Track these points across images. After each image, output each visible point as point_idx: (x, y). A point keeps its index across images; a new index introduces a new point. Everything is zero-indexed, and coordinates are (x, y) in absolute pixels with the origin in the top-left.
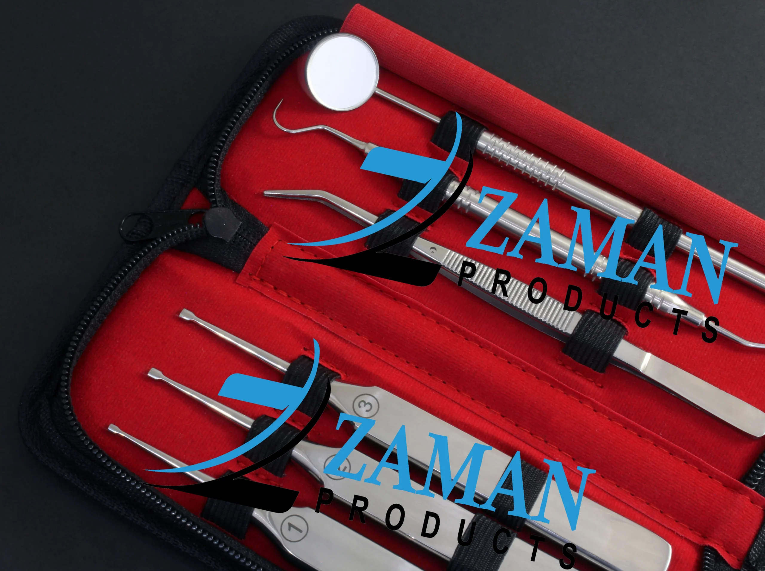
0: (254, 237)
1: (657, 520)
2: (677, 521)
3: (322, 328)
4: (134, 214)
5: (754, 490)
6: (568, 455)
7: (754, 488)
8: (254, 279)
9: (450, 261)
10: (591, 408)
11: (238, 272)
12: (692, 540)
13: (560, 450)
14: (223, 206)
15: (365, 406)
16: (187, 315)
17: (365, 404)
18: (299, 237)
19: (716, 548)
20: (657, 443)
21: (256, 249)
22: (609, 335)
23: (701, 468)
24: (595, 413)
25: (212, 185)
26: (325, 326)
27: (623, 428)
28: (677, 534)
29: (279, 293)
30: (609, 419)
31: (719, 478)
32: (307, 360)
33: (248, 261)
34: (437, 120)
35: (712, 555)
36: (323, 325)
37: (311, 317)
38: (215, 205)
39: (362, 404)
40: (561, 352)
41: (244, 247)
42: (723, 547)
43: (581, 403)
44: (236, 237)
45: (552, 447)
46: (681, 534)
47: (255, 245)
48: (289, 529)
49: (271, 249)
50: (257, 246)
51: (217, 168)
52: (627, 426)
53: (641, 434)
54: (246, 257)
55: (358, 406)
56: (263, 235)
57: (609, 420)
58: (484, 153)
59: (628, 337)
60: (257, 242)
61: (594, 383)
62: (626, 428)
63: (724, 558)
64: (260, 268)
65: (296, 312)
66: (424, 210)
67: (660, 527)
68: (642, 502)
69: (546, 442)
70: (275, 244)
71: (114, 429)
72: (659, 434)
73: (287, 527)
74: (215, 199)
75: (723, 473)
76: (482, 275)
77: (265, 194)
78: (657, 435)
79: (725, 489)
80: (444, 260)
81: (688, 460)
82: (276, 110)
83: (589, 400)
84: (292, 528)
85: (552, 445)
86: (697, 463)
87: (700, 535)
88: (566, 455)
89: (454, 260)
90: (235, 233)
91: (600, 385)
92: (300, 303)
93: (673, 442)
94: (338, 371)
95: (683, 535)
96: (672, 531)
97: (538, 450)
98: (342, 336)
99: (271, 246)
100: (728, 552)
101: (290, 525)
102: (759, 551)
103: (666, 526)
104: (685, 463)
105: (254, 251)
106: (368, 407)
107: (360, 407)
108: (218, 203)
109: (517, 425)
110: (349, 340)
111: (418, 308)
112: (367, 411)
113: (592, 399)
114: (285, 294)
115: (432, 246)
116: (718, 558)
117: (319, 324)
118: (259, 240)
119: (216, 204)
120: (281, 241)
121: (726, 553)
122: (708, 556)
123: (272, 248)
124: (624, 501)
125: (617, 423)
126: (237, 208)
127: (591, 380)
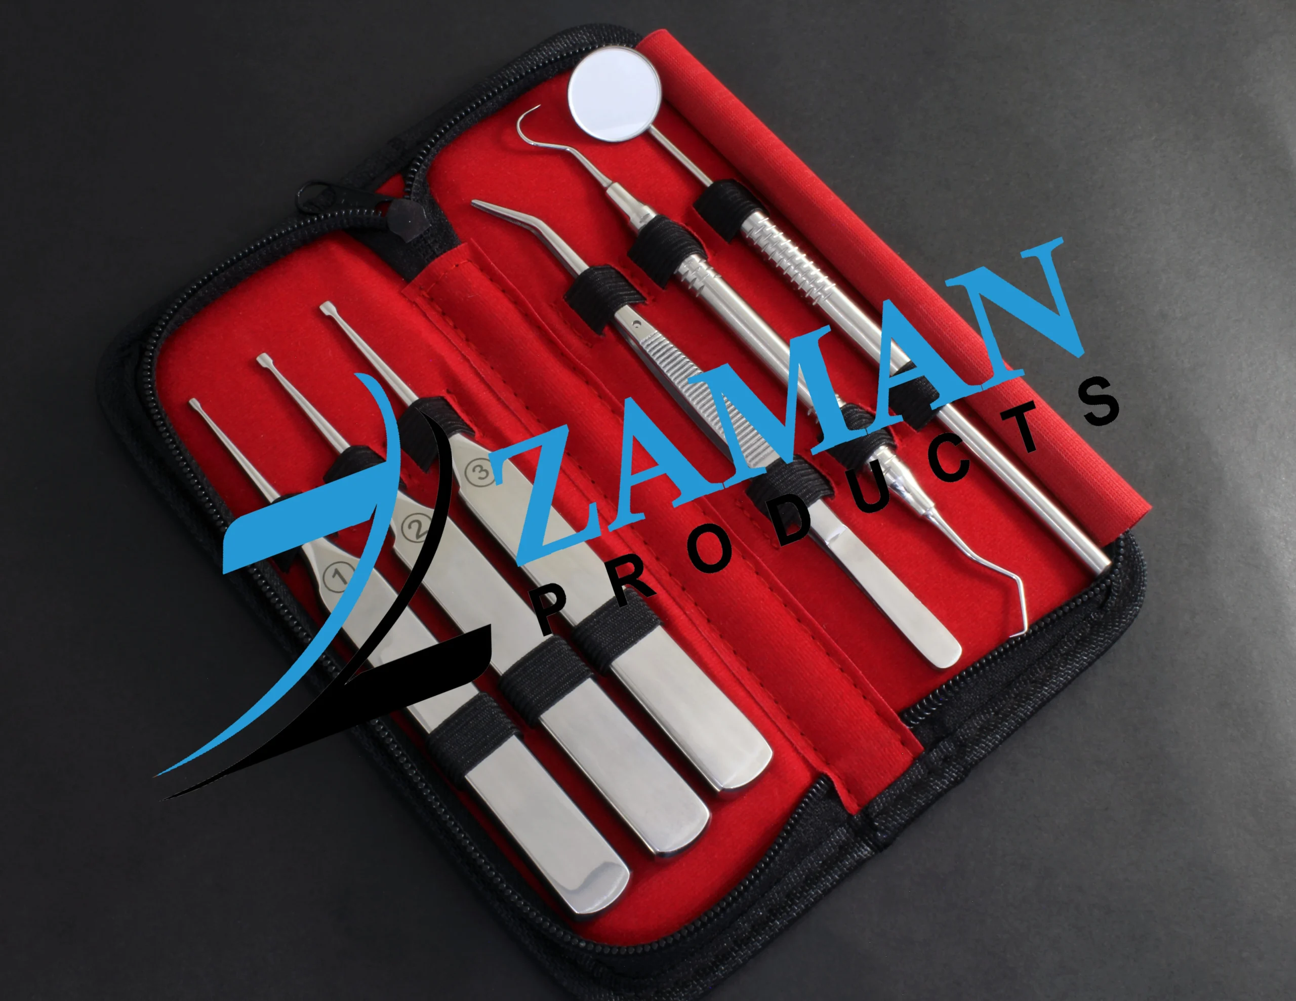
0: (440, 247)
1: (778, 724)
2: (802, 734)
3: (478, 375)
4: (320, 183)
5: (911, 730)
6: (703, 613)
7: (912, 727)
8: (423, 295)
9: (652, 343)
10: (753, 568)
11: (408, 281)
12: (810, 761)
13: (696, 604)
14: (417, 201)
15: (480, 472)
16: (329, 309)
17: (482, 470)
18: (492, 264)
19: (833, 780)
20: (816, 635)
21: (436, 260)
22: (804, 488)
23: (857, 683)
24: (755, 575)
25: (414, 173)
26: (481, 373)
27: (782, 604)
28: (796, 748)
29: (445, 321)
30: (770, 588)
31: (875, 703)
32: (442, 402)
33: (423, 272)
34: (708, 182)
35: (826, 786)
36: (479, 371)
37: (469, 358)
38: (408, 197)
39: (478, 469)
40: (744, 491)
41: (424, 254)
42: (844, 783)
43: (744, 558)
44: (418, 240)
45: (688, 597)
46: (800, 751)
47: (437, 256)
48: (334, 576)
49: (454, 266)
50: (439, 258)
51: (427, 157)
52: (787, 603)
53: (800, 619)
54: (422, 267)
55: (472, 470)
56: (450, 248)
57: (769, 590)
58: (747, 237)
59: (832, 501)
60: (442, 254)
61: (769, 541)
62: (786, 606)
63: (840, 794)
64: (434, 284)
65: (455, 346)
66: (650, 279)
67: (779, 733)
68: (770, 697)
69: (683, 589)
70: (461, 263)
71: (195, 404)
72: (822, 626)
73: (333, 571)
74: (411, 189)
75: (881, 697)
76: (682, 370)
77: (473, 203)
78: (819, 626)
79: (875, 717)
80: (644, 340)
81: (844, 668)
82: (525, 114)
83: (754, 557)
84: (337, 576)
85: (689, 596)
86: (853, 675)
87: (824, 759)
88: (701, 613)
89: (657, 343)
90: (418, 235)
91: (776, 546)
92: (464, 339)
93: (836, 641)
94: (475, 429)
95: (802, 752)
96: (791, 743)
97: (670, 595)
98: (496, 391)
99: (457, 263)
100: (849, 791)
101: (337, 572)
102: (886, 802)
103: (787, 734)
104: (840, 671)
105: (433, 263)
106: (483, 474)
107: (474, 470)
108: (412, 195)
109: (657, 559)
110: (501, 397)
111: (597, 387)
112: (480, 478)
113: (758, 558)
114: (451, 324)
115: (637, 320)
116: (832, 793)
117: (476, 369)
118: (445, 252)
119: (410, 195)
120: (471, 261)
121: (845, 791)
122: (820, 784)
123: (457, 266)
124: (748, 688)
125: (777, 596)
126: (433, 206)
127: (767, 536)
